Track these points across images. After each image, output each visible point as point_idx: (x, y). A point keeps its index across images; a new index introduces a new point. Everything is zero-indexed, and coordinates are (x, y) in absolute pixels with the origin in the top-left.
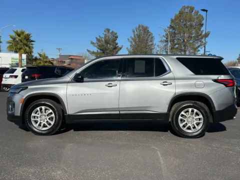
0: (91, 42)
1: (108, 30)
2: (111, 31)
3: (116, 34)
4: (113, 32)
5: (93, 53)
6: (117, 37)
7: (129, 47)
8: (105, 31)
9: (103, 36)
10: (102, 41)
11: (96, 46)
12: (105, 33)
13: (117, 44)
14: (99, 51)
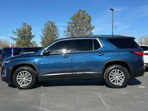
0: (13, 31)
1: (25, 24)
2: (27, 25)
3: (30, 26)
4: (28, 25)
5: (15, 39)
6: (31, 29)
7: (42, 35)
8: (23, 25)
9: (22, 28)
10: (21, 31)
11: (17, 35)
12: (23, 26)
13: (31, 33)
14: (19, 38)
